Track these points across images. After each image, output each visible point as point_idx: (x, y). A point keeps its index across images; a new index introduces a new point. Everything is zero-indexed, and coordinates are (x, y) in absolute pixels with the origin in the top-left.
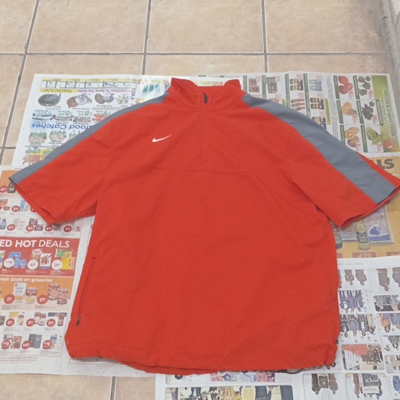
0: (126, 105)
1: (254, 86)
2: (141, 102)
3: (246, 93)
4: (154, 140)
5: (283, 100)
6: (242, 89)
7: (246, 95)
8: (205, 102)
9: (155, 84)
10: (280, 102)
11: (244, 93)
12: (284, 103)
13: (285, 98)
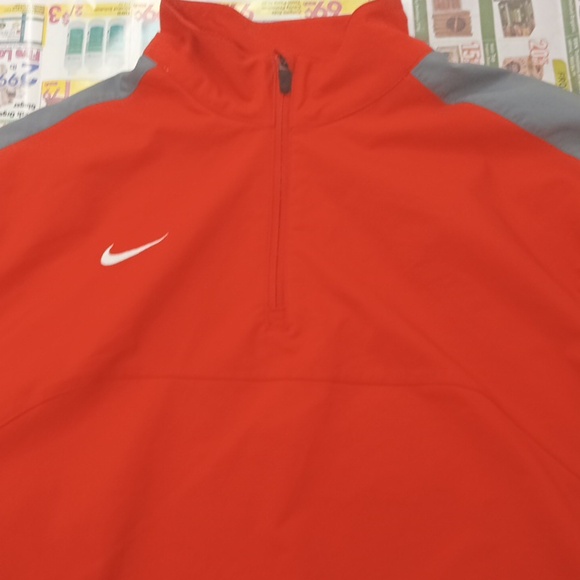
0: (10, 108)
1: (452, 11)
2: (61, 95)
3: (429, 50)
4: (108, 259)
5: (557, 63)
6: (412, 32)
7: (429, 58)
8: (286, 91)
9: (107, 21)
10: (549, 76)
11: (421, 48)
12: (563, 79)
13: (564, 57)
